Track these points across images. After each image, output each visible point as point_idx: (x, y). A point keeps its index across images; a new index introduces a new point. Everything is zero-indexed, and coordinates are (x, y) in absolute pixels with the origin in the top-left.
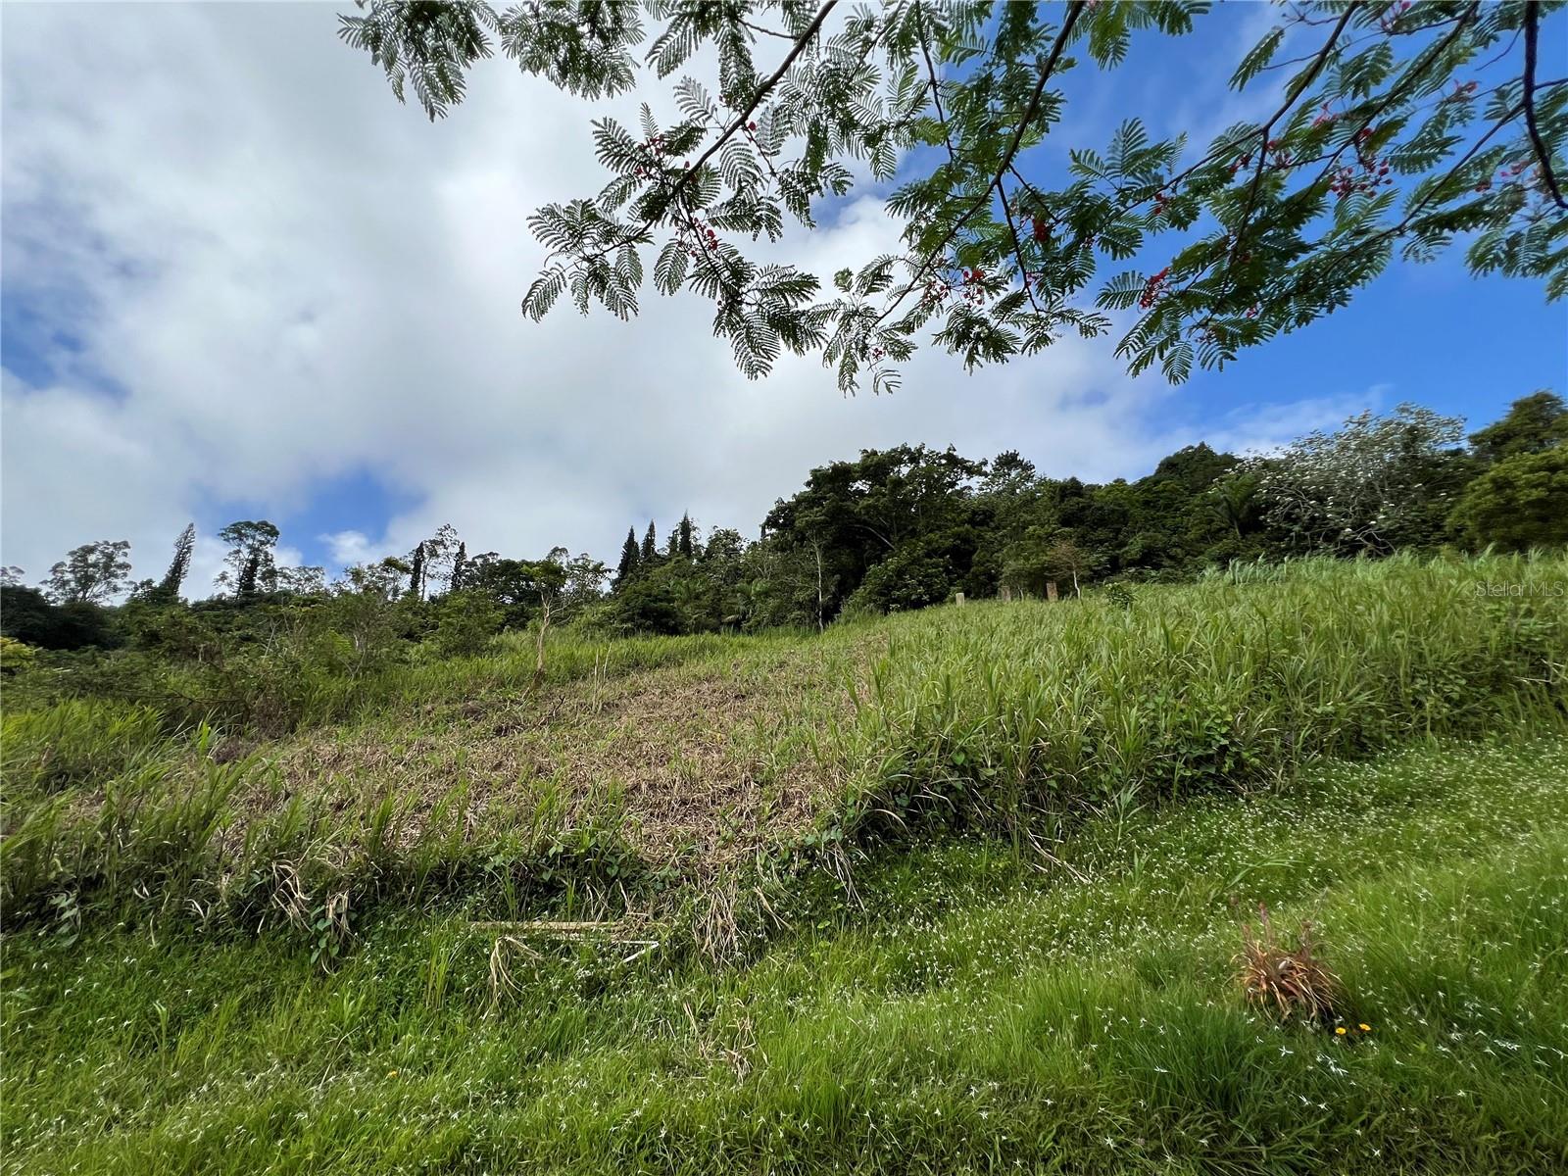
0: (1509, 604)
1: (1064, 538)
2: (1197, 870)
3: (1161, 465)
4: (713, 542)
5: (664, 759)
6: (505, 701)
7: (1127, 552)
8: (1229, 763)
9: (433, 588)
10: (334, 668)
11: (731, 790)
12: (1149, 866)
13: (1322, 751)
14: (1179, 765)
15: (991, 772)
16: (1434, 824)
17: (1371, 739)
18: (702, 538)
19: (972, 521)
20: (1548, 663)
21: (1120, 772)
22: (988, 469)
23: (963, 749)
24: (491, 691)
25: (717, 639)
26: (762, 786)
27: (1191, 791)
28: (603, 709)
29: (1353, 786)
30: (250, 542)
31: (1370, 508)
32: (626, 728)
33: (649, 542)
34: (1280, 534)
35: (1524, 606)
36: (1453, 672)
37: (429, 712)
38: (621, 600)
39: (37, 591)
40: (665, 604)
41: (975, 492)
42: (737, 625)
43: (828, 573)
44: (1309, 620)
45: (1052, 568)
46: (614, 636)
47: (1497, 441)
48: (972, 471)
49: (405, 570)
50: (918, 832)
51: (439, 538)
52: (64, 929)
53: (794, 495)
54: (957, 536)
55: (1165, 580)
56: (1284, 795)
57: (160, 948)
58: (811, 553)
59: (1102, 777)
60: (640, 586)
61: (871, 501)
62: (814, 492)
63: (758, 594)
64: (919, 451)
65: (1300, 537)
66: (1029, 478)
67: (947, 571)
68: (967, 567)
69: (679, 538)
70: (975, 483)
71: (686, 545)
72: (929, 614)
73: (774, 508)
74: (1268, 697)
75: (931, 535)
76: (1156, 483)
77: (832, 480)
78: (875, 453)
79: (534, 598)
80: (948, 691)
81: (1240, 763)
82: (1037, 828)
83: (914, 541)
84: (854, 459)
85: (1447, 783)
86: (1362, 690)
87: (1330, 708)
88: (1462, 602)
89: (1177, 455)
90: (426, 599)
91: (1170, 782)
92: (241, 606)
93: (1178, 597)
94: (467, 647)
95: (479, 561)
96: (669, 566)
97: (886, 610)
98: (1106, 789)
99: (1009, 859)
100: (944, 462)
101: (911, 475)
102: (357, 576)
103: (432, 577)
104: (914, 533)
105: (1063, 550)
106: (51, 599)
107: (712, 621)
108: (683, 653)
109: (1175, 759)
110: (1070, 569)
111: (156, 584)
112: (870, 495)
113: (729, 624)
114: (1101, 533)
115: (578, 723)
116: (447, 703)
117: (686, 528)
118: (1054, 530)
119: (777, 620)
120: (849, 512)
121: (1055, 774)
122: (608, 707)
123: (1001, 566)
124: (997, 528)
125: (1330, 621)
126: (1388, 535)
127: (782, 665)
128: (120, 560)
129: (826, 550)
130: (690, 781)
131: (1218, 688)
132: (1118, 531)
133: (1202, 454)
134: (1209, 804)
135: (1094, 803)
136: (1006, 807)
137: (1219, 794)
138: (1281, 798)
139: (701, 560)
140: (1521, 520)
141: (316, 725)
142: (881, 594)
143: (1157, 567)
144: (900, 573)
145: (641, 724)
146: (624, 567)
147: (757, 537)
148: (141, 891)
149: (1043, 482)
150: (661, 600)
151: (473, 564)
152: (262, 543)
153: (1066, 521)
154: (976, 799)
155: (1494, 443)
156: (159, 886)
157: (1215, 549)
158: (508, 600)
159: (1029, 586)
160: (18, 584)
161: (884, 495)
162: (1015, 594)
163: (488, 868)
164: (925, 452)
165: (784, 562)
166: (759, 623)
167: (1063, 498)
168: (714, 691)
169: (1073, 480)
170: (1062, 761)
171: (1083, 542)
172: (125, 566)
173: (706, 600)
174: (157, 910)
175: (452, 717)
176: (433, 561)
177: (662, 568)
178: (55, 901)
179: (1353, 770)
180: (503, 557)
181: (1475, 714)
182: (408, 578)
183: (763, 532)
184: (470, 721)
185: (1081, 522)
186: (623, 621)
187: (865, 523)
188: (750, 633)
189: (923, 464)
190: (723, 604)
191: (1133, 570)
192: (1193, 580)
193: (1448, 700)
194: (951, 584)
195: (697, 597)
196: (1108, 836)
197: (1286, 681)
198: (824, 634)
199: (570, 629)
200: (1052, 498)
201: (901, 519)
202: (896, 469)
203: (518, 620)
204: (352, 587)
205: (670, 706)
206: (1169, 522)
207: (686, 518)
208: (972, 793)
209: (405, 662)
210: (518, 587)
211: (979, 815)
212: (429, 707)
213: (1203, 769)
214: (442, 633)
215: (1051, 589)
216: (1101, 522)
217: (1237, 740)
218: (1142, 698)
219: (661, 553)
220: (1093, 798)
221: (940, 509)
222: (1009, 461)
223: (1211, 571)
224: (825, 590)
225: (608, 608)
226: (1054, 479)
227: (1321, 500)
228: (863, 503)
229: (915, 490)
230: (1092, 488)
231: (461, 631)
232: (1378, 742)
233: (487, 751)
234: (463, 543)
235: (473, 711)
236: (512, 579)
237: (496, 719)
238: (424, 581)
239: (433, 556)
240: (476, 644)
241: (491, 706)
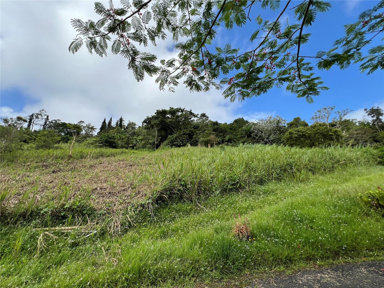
0: (288, 156)
1: (213, 134)
2: (230, 208)
3: (234, 121)
4: (128, 125)
5: (106, 181)
6: (57, 163)
7: (225, 139)
8: (238, 185)
9: (36, 127)
11: (124, 190)
12: (220, 207)
13: (255, 183)
14: (229, 185)
15: (190, 186)
16: (271, 198)
17: (264, 181)
18: (125, 123)
19: (194, 128)
20: (293, 168)
21: (217, 187)
22: (199, 116)
23: (184, 181)
24: (52, 160)
25: (127, 150)
26: (133, 189)
27: (231, 191)
28: (90, 167)
29: (259, 190)
31: (270, 135)
32: (96, 172)
33: (110, 123)
34: (254, 138)
35: (290, 157)
36: (278, 168)
37: (29, 165)
38: (99, 137)
40: (113, 140)
41: (195, 121)
42: (133, 147)
43: (158, 136)
44: (256, 156)
45: (210, 141)
46: (96, 147)
47: (291, 125)
48: (195, 116)
49: (25, 121)
50: (171, 200)
51: (40, 113)
53: (152, 116)
54: (190, 131)
55: (232, 146)
56: (248, 192)
58: (155, 131)
59: (213, 188)
60: (106, 134)
61: (171, 120)
62: (157, 115)
63: (139, 140)
64: (184, 109)
65: (258, 139)
66: (208, 119)
67: (187, 139)
68: (192, 138)
69: (119, 123)
70: (196, 119)
71: (121, 125)
72: (182, 148)
73: (146, 118)
74: (247, 172)
75: (184, 130)
76: (233, 125)
77: (162, 113)
78: (173, 108)
79: (71, 134)
80: (182, 167)
81: (240, 185)
82: (198, 199)
83: (180, 131)
84: (168, 109)
85: (275, 190)
86: (263, 171)
87: (257, 174)
88: (281, 155)
89: (237, 119)
90: (33, 131)
91: (227, 189)
93: (234, 149)
94: (46, 146)
95: (54, 122)
96: (114, 130)
97: (172, 147)
98: (214, 190)
99: (191, 206)
100: (189, 113)
101: (181, 115)
102: (6, 121)
103: (36, 124)
104: (180, 129)
105: (212, 137)
107: (126, 145)
108: (116, 153)
109: (228, 184)
110: (214, 141)
112: (171, 118)
113: (131, 147)
114: (221, 134)
115: (81, 171)
116: (36, 163)
117: (121, 120)
118: (211, 132)
119: (144, 147)
120: (165, 122)
121: (204, 187)
122: (91, 166)
123: (199, 139)
124: (199, 130)
125: (259, 157)
126: (272, 141)
127: (143, 158)
129: (159, 131)
130: (113, 187)
131: (238, 169)
132: (224, 134)
133: (242, 120)
134: (234, 194)
135: (211, 194)
136: (192, 194)
137: (236, 192)
138: (247, 193)
139: (125, 129)
140: (293, 140)
142: (171, 143)
143: (231, 143)
144: (176, 138)
145: (101, 172)
146: (102, 129)
147: (141, 125)
149: (210, 121)
150: (112, 139)
151: (52, 122)
153: (214, 131)
154: (185, 192)
155: (290, 125)
157: (242, 140)
158: (63, 134)
159: (205, 144)
161: (174, 119)
162: (201, 146)
163: (42, 212)
164: (185, 110)
165: (147, 132)
166: (139, 147)
167: (214, 125)
168: (124, 164)
169: (217, 121)
170: (206, 184)
171: (217, 136)
173: (125, 140)
175: (37, 167)
176: (37, 120)
177: (113, 130)
179: (260, 187)
180: (63, 121)
181: (281, 177)
182: (27, 124)
183: (143, 124)
184: (44, 168)
185: (217, 131)
186: (100, 143)
187: (169, 125)
188: (136, 150)
189: (184, 113)
190: (130, 141)
191: (226, 143)
192: (237, 146)
193: (277, 173)
194: (188, 142)
195: (122, 139)
196: (213, 201)
197: (251, 169)
198: (156, 151)
199: (83, 144)
200: (212, 125)
201: (178, 125)
202: (178, 113)
203: (66, 140)
204: (3, 124)
205: (111, 167)
206: (234, 133)
207: (121, 117)
208: (185, 191)
209: (22, 150)
210: (67, 130)
211: (186, 196)
212: (29, 164)
213: (233, 186)
214: (37, 142)
215: (209, 145)
216: (221, 132)
217: (240, 180)
218: (223, 171)
219: (113, 126)
220: (211, 192)
221: (187, 124)
222: (203, 115)
223: (241, 145)
224: (157, 141)
225: (95, 139)
226: (212, 121)
227: (262, 132)
228: (169, 120)
229: (182, 119)
230: (220, 124)
231: (44, 142)
232: (265, 181)
233: (48, 177)
234: (48, 115)
235: (45, 166)
236: (65, 128)
237: (53, 168)
238: (33, 125)
239: (37, 118)
240: (49, 146)
241: (52, 164)
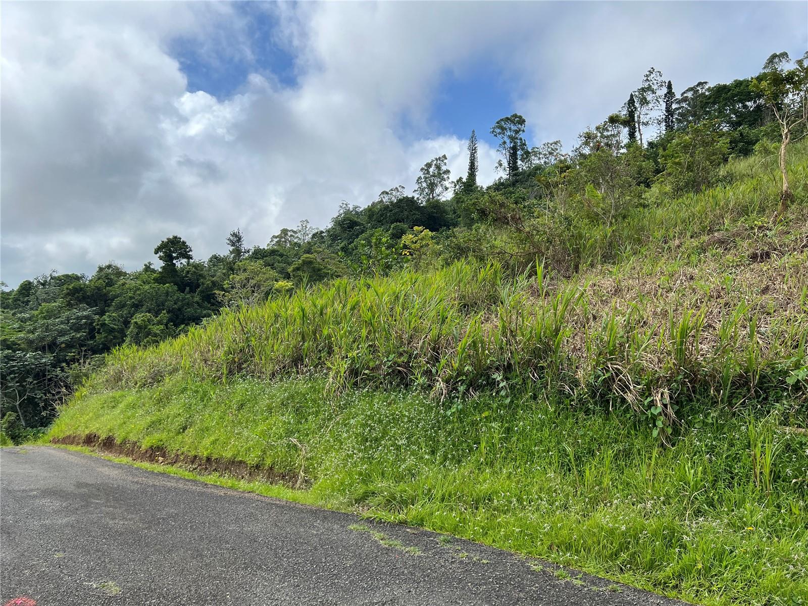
6: (752, 228)
9: (649, 134)
10: (594, 219)
24: (734, 221)
30: (509, 133)
37: (679, 247)
39: (413, 197)
51: (646, 85)
52: (503, 393)
57: (555, 412)
79: (755, 118)
90: (646, 147)
92: (514, 184)
95: (690, 95)
102: (589, 137)
103: (646, 124)
106: (420, 201)
111: (464, 180)
116: (693, 237)
128: (444, 168)
141: (592, 265)
148: (534, 376)
151: (685, 99)
152: (517, 132)
156: (542, 373)
158: (725, 128)
160: (405, 196)
163: (790, 381)
172: (448, 172)
174: (546, 389)
175: (702, 249)
176: (644, 110)
178: (494, 376)
180: (712, 84)
182: (625, 131)
184: (720, 250)
203: (743, 147)
204: (587, 151)
209: (645, 206)
210: (734, 111)
212: (677, 242)
231: (690, 168)
233: (748, 277)
234: (670, 82)
235: (721, 242)
236: (726, 105)
237: (745, 247)
238: (639, 130)
239: (644, 104)
240: (706, 178)
241: (738, 235)
